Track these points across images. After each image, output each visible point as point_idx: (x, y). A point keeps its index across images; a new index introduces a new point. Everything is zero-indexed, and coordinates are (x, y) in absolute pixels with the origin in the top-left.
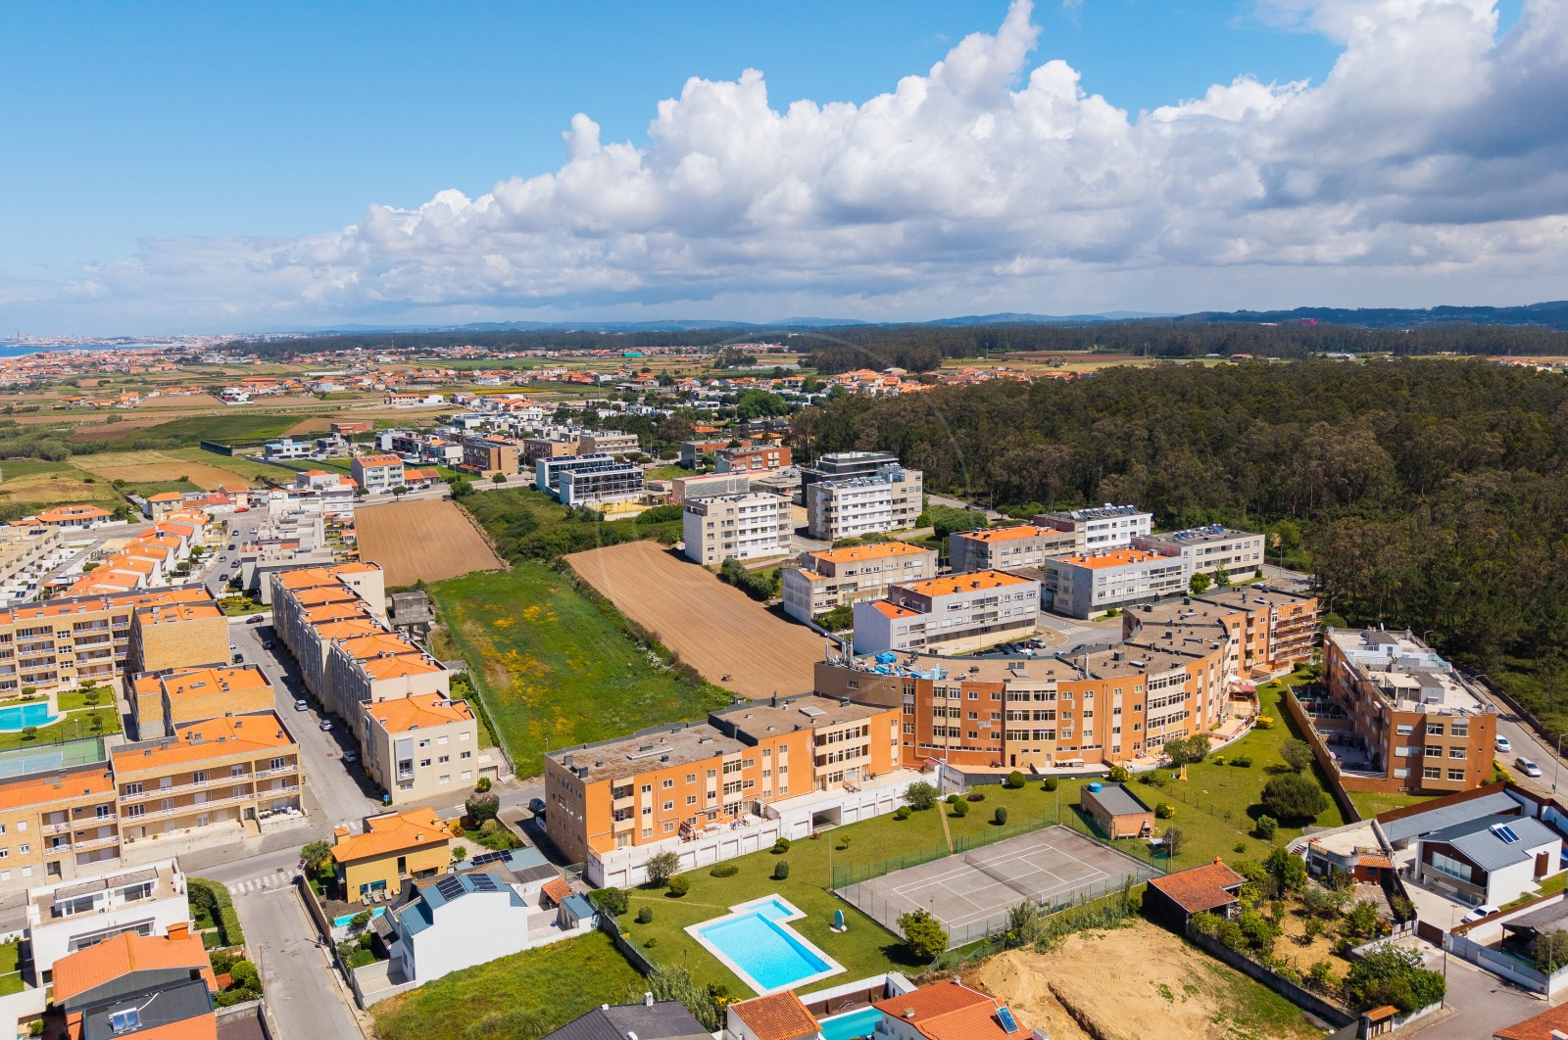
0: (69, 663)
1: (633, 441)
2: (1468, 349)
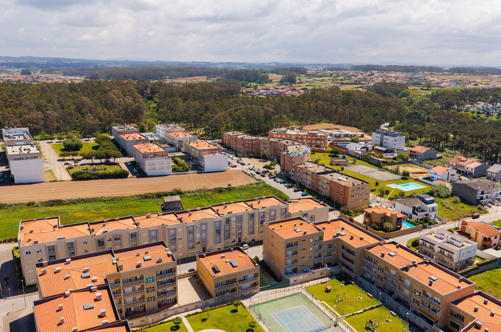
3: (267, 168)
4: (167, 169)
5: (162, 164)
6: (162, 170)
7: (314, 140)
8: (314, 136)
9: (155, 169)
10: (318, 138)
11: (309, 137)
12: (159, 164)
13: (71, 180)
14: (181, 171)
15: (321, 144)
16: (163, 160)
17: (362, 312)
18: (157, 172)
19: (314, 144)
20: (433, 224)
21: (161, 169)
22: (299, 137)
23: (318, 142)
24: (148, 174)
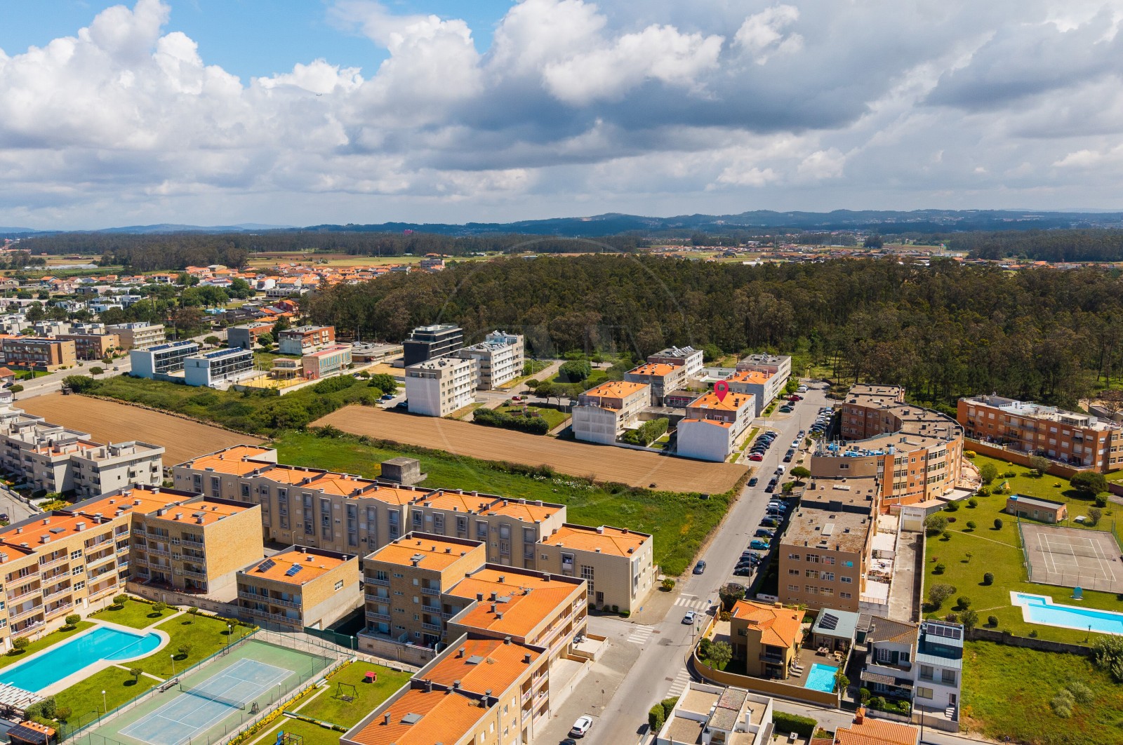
0: (80, 568)
1: (160, 330)
2: (541, 250)
3: (797, 476)
4: (608, 432)
5: (599, 422)
6: (599, 434)
7: (1065, 438)
8: (1069, 429)
9: (586, 428)
10: (1078, 435)
11: (1054, 430)
12: (594, 421)
13: (471, 422)
14: (630, 443)
15: (1084, 454)
16: (601, 414)
17: (328, 728)
18: (590, 435)
19: (1065, 450)
20: (884, 711)
21: (598, 431)
22: (1030, 424)
23: (1078, 448)
24: (577, 436)
